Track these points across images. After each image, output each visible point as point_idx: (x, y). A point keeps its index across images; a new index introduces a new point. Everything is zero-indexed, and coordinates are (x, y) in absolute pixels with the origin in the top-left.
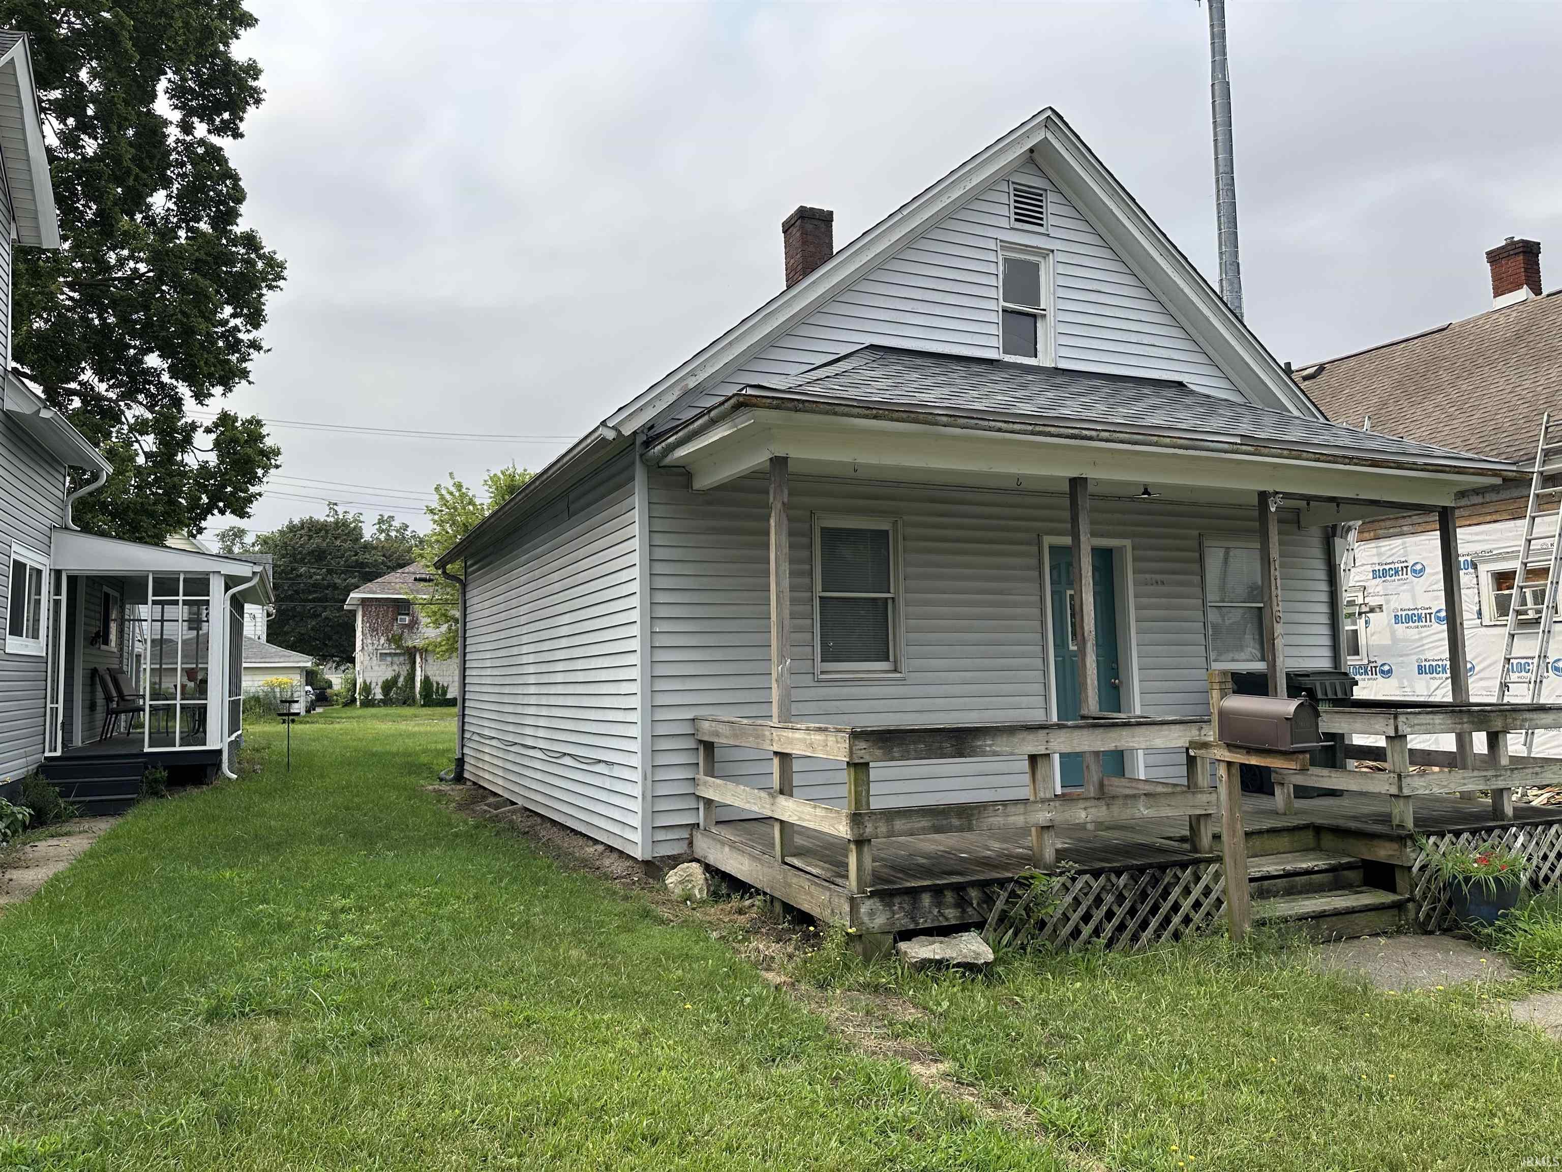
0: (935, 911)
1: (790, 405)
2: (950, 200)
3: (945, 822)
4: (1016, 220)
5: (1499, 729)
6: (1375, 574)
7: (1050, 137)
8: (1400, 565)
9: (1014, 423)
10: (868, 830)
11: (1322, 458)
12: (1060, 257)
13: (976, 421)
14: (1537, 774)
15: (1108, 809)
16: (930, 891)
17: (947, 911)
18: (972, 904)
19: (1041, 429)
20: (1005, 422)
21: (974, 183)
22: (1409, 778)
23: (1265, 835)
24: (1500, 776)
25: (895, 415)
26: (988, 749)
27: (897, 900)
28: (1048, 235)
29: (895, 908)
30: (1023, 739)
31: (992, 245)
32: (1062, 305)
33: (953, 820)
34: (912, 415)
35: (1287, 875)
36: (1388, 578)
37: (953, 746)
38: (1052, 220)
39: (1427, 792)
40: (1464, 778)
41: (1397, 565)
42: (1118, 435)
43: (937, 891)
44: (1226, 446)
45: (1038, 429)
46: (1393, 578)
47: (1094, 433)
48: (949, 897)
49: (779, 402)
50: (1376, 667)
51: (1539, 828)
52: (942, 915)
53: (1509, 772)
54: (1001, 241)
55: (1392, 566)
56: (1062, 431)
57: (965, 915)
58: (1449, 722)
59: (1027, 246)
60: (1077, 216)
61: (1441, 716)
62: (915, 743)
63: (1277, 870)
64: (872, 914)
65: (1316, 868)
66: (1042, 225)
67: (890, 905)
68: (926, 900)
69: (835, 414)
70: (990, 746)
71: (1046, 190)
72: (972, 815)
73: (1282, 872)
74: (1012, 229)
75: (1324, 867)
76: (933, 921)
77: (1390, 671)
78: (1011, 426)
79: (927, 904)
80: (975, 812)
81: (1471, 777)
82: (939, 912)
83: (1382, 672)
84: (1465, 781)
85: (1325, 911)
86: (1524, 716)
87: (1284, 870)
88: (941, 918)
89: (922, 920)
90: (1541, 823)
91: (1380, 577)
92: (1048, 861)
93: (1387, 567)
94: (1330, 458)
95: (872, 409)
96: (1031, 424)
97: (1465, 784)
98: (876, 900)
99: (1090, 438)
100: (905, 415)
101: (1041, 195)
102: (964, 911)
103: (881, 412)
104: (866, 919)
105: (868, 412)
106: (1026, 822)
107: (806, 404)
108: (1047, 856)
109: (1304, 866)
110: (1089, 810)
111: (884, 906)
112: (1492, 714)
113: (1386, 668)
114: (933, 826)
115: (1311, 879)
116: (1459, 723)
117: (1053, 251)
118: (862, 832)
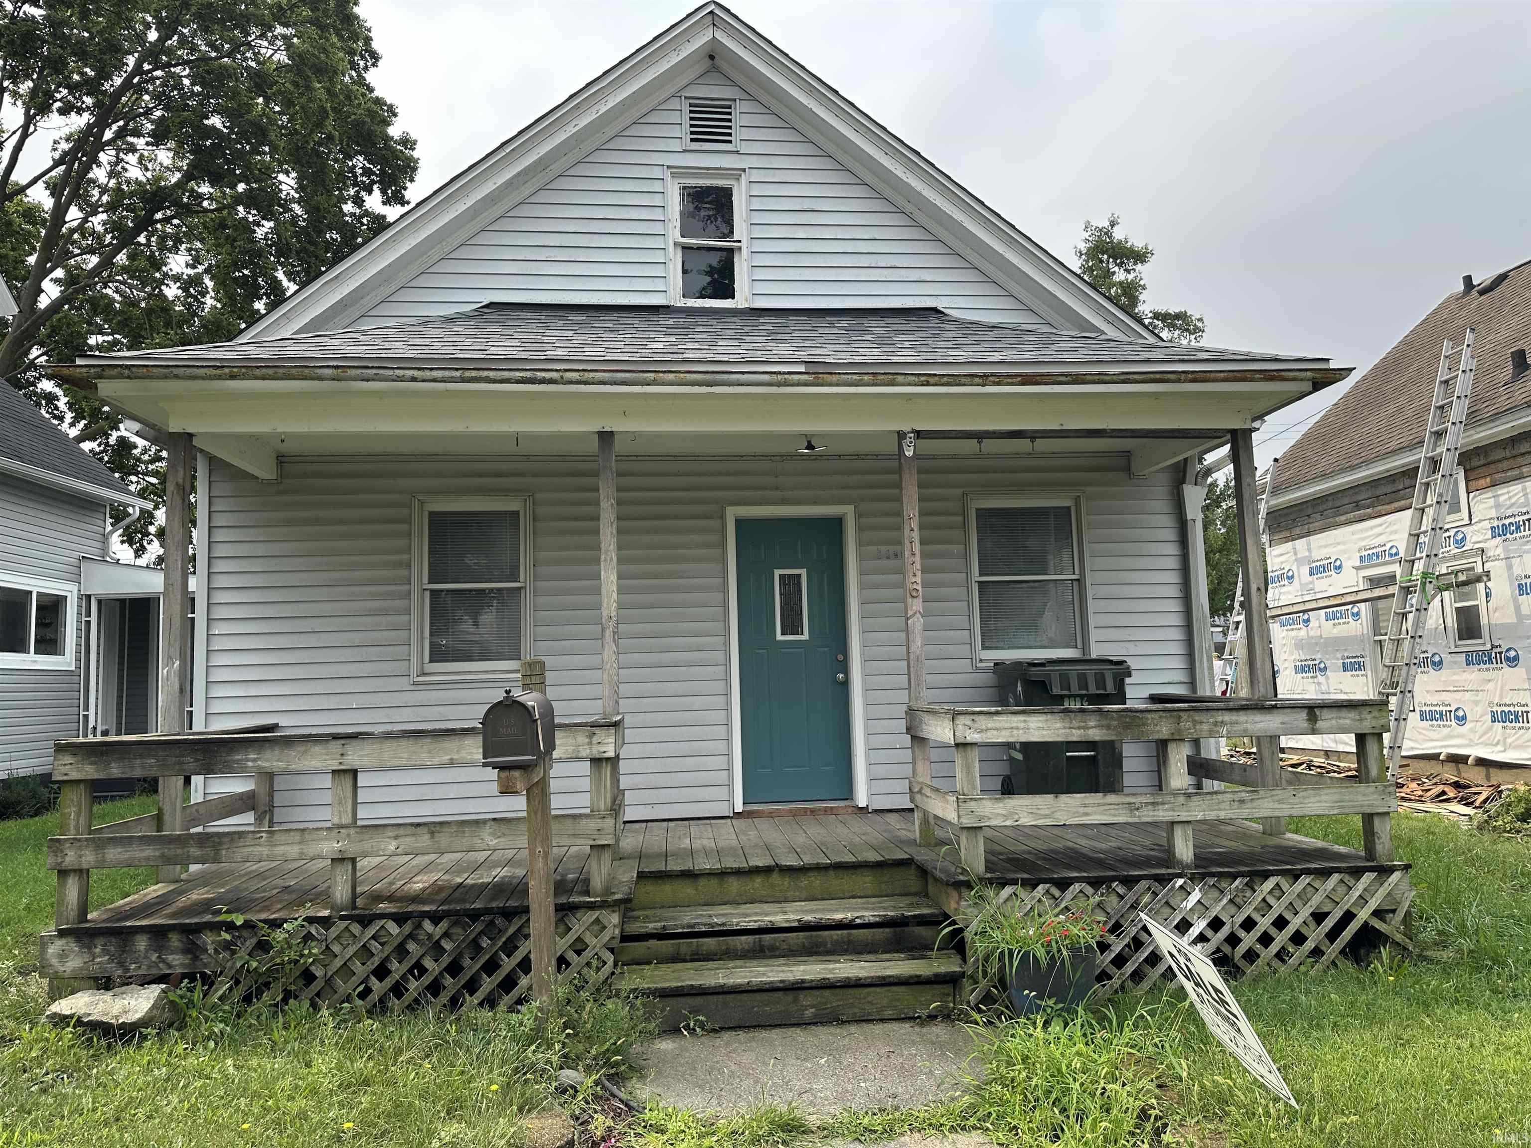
0: (154, 957)
1: (114, 372)
2: (577, 128)
3: (179, 851)
4: (692, 140)
5: (1166, 737)
6: (1496, 532)
7: (719, 35)
8: (1521, 518)
9: (432, 369)
10: (67, 859)
11: (931, 380)
12: (756, 176)
13: (375, 371)
14: (1242, 801)
15: (432, 837)
16: (148, 933)
17: (170, 957)
18: (206, 950)
19: (474, 374)
20: (419, 369)
21: (610, 105)
22: (973, 804)
23: (832, 872)
24: (1163, 803)
25: (258, 372)
26: (250, 764)
27: (100, 942)
28: (737, 152)
29: (97, 950)
30: (306, 751)
31: (657, 173)
32: (758, 232)
33: (192, 850)
34: (281, 371)
35: (804, 927)
36: (1508, 535)
37: (197, 760)
38: (746, 134)
39: (1008, 823)
40: (1085, 806)
41: (1518, 519)
42: (592, 375)
43: (158, 933)
44: (766, 377)
45: (468, 374)
46: (1515, 535)
47: (555, 375)
48: (175, 940)
49: (99, 369)
50: (1501, 653)
51: (1237, 882)
52: (164, 961)
53: (1181, 799)
54: (668, 167)
55: (1512, 520)
56: (506, 374)
57: (198, 963)
58: (1058, 725)
59: (708, 169)
60: (781, 124)
61: (1042, 718)
62: (141, 756)
63: (787, 921)
64: (63, 956)
65: (858, 921)
66: (730, 142)
67: (89, 947)
68: (142, 943)
69: (177, 377)
70: (254, 760)
71: (735, 100)
72: (220, 844)
73: (796, 924)
74: (685, 151)
75: (872, 920)
76: (149, 967)
77: (1516, 658)
78: (428, 374)
79: (142, 948)
80: (225, 840)
81: (1099, 805)
82: (159, 957)
83: (1508, 659)
84: (1089, 810)
85: (803, 981)
86: (1220, 719)
87: (799, 921)
88: (161, 965)
89: (133, 966)
90: (1242, 875)
91: (1499, 535)
92: (339, 901)
93: (1507, 522)
94: (946, 379)
95: (223, 367)
96: (457, 369)
97: (1087, 814)
98: (70, 939)
99: (551, 381)
100: (270, 371)
101: (730, 107)
102: (196, 958)
103: (235, 370)
104: (54, 961)
105: (219, 372)
106: (302, 853)
107: (134, 369)
108: (338, 895)
109: (838, 916)
110: (401, 840)
111: (81, 947)
112: (1149, 716)
113: (1512, 654)
114: (163, 856)
115: (849, 935)
116: (1079, 728)
117: (744, 170)
118: (60, 860)
